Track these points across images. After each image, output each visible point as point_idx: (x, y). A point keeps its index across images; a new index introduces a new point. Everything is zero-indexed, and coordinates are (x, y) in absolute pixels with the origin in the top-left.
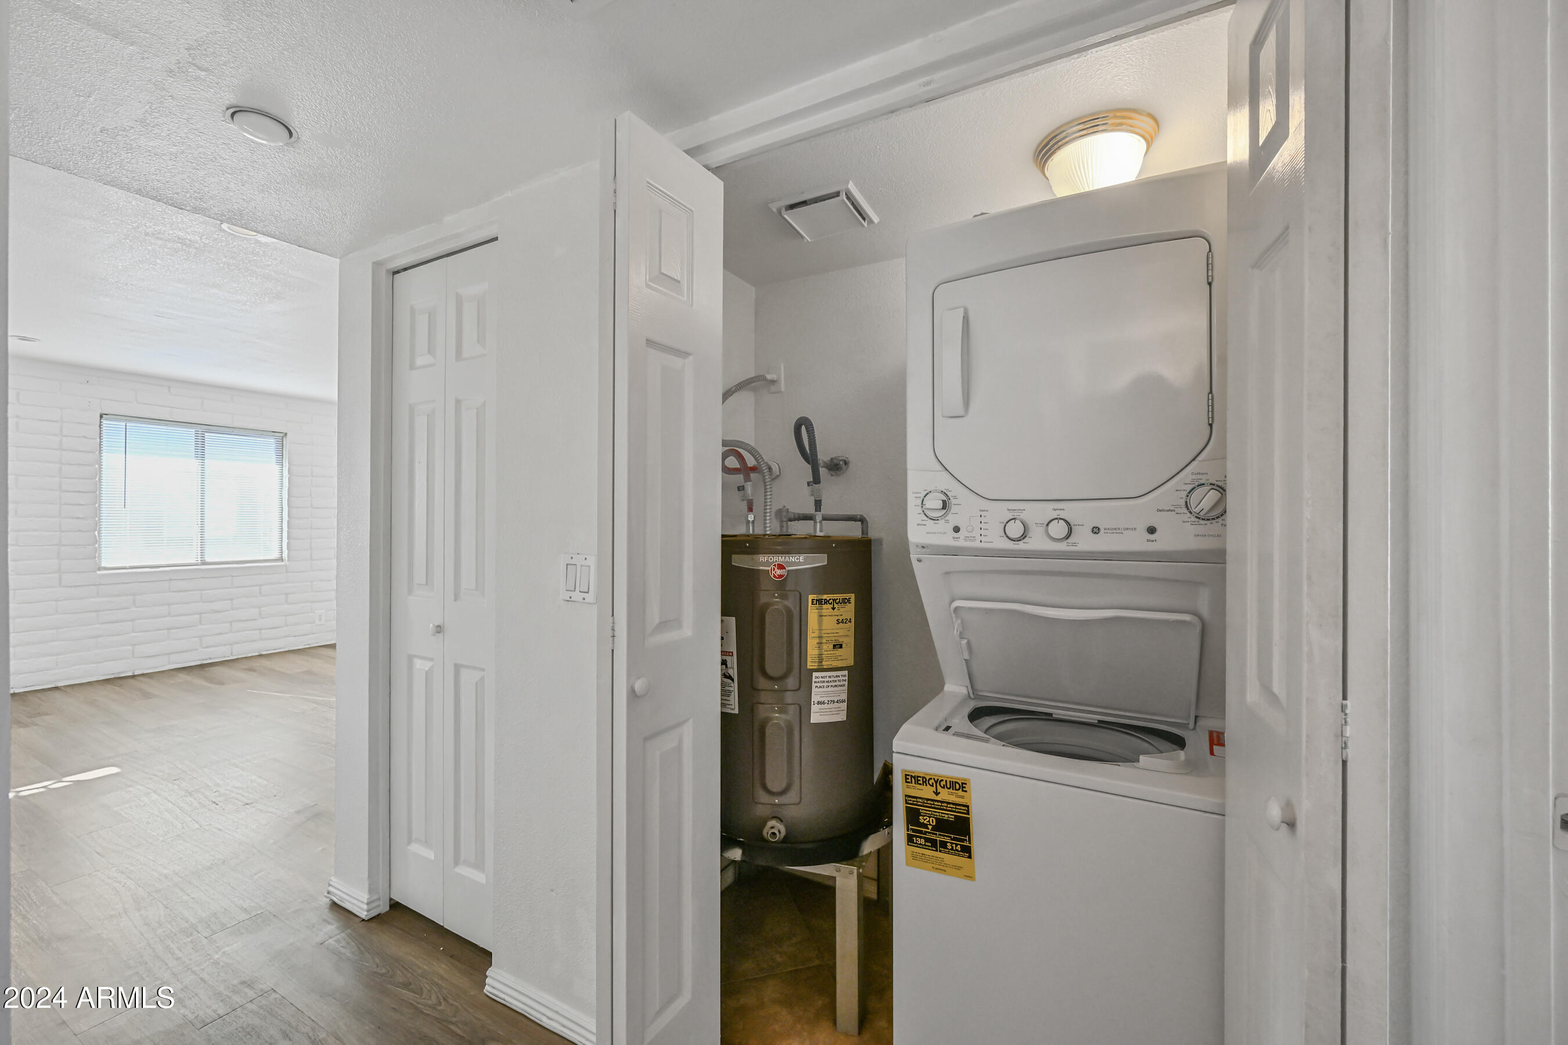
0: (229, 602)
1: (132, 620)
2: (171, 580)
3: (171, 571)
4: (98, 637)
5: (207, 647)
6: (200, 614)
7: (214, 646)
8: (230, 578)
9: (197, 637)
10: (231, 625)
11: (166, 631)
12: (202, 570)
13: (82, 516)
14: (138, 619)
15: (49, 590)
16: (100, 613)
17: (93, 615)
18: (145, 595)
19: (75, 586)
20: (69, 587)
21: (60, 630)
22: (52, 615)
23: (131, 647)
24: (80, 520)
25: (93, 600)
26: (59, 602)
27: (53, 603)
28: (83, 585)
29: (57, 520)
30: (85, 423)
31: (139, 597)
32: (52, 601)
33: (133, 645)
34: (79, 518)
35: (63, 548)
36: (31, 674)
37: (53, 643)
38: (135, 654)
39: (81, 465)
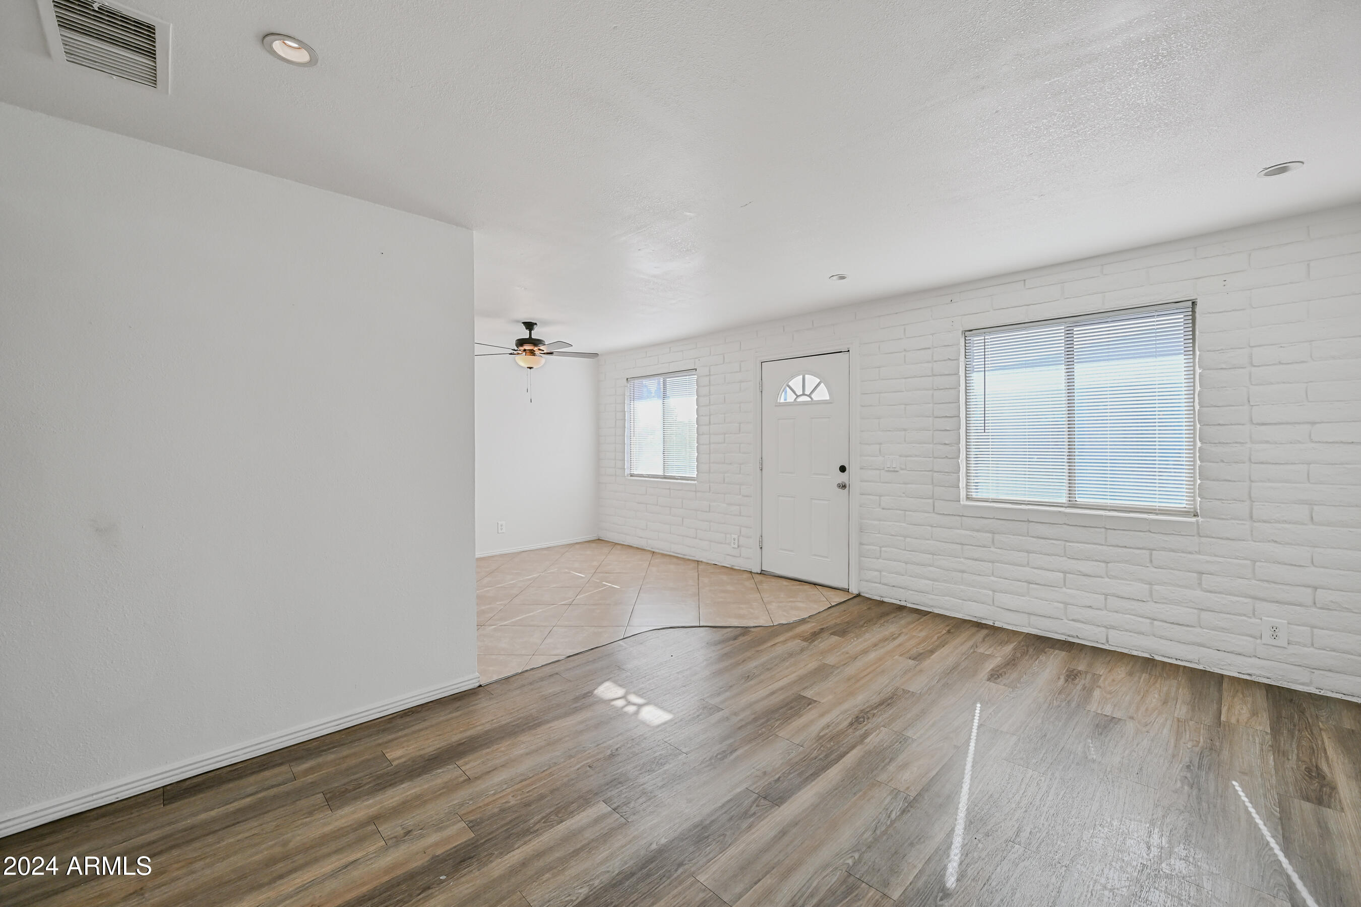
0: (1103, 565)
1: (993, 562)
2: (1029, 521)
3: (1029, 510)
4: (963, 572)
5: (1073, 620)
6: (1065, 573)
7: (1082, 622)
8: (1103, 530)
9: (1061, 602)
10: (1106, 599)
11: (1025, 584)
12: (1066, 514)
13: (947, 442)
14: (998, 562)
15: (926, 515)
16: (966, 547)
17: (959, 547)
18: (1004, 535)
19: (943, 514)
20: (939, 514)
21: (935, 557)
22: (928, 540)
23: (991, 593)
24: (947, 447)
25: (958, 531)
26: (934, 529)
27: (930, 528)
28: (949, 515)
29: (931, 446)
30: (948, 346)
31: (997, 537)
32: (929, 526)
33: (994, 591)
34: (945, 444)
35: (935, 474)
36: (916, 593)
37: (930, 568)
38: (995, 602)
39: (947, 389)
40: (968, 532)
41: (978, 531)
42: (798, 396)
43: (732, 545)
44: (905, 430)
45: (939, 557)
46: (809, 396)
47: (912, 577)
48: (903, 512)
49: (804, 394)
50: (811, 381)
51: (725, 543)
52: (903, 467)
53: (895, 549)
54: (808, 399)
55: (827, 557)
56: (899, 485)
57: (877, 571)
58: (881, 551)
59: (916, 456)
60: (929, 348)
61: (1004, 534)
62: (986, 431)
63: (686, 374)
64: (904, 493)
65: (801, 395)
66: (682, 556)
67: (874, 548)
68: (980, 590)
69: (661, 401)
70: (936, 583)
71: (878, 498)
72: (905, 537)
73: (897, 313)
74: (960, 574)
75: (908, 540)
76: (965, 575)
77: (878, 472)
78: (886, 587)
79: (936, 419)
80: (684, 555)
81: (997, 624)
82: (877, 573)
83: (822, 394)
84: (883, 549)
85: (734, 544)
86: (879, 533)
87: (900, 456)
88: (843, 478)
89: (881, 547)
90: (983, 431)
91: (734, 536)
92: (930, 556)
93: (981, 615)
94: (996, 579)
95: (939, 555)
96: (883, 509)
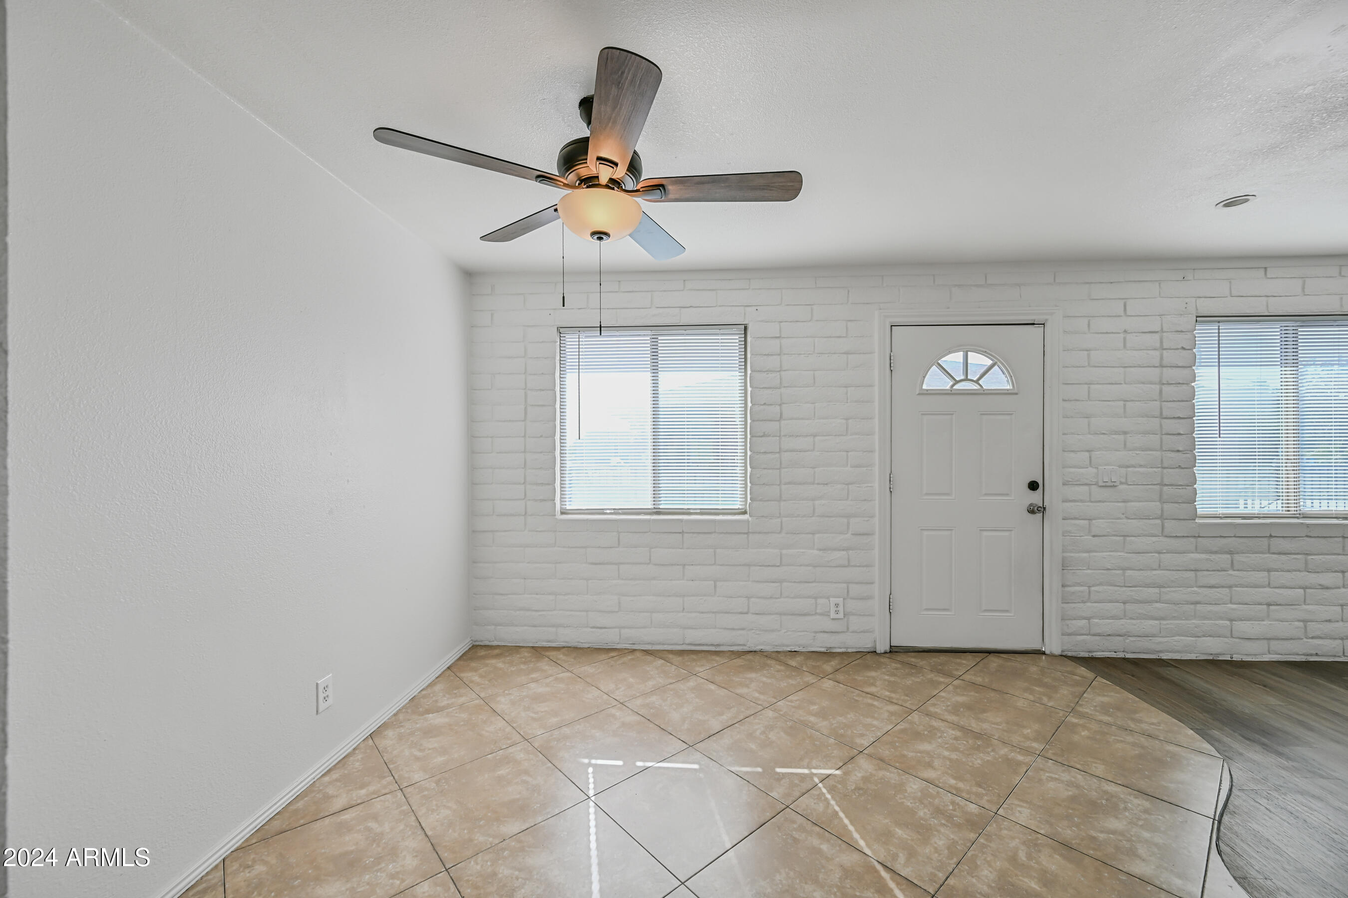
0: (1341, 575)
2: (1271, 536)
3: (1270, 524)
4: (1196, 603)
6: (1305, 588)
7: (1321, 638)
8: (1341, 539)
9: (1300, 621)
12: (1307, 525)
13: (1181, 449)
14: (1236, 586)
15: (1154, 539)
16: (1199, 573)
17: (1192, 574)
18: (1243, 555)
19: (1176, 536)
20: (1171, 537)
21: (1163, 590)
22: (1155, 570)
23: (1228, 623)
24: (1180, 454)
25: (1192, 555)
26: (1162, 555)
27: (1157, 555)
28: (1183, 536)
29: (1159, 453)
30: (1182, 332)
31: (1237, 557)
32: (1156, 553)
33: (1231, 620)
34: (1178, 451)
35: (1165, 488)
36: (1139, 639)
37: (1158, 605)
38: (1233, 632)
39: (1179, 383)
40: (1203, 556)
41: (1216, 552)
42: (957, 382)
43: (833, 615)
44: (1125, 433)
45: (1168, 589)
46: (977, 382)
47: (1134, 619)
48: (1122, 538)
49: (966, 379)
50: (978, 360)
51: (816, 614)
52: (1123, 480)
53: (1110, 588)
54: (976, 387)
55: (1007, 611)
56: (1116, 504)
57: (1085, 618)
58: (1090, 592)
59: (1141, 466)
60: (1157, 332)
61: (1244, 553)
62: (1221, 436)
63: (718, 331)
64: (1123, 514)
65: (961, 381)
66: (713, 649)
67: (1082, 588)
68: (1217, 622)
69: (648, 375)
70: (1165, 622)
71: (1086, 522)
72: (1124, 569)
73: (1111, 283)
74: (1192, 607)
75: (1129, 573)
76: (1199, 607)
77: (1086, 488)
78: (1097, 638)
79: (1165, 420)
80: (718, 645)
81: (1236, 658)
82: (1084, 621)
83: (998, 380)
84: (1093, 589)
85: (837, 612)
86: (1089, 569)
87: (1120, 466)
88: (1035, 498)
89: (1089, 587)
90: (1217, 436)
91: (833, 600)
92: (1157, 590)
93: (1219, 651)
94: (1234, 606)
95: (1169, 587)
96: (1094, 536)
